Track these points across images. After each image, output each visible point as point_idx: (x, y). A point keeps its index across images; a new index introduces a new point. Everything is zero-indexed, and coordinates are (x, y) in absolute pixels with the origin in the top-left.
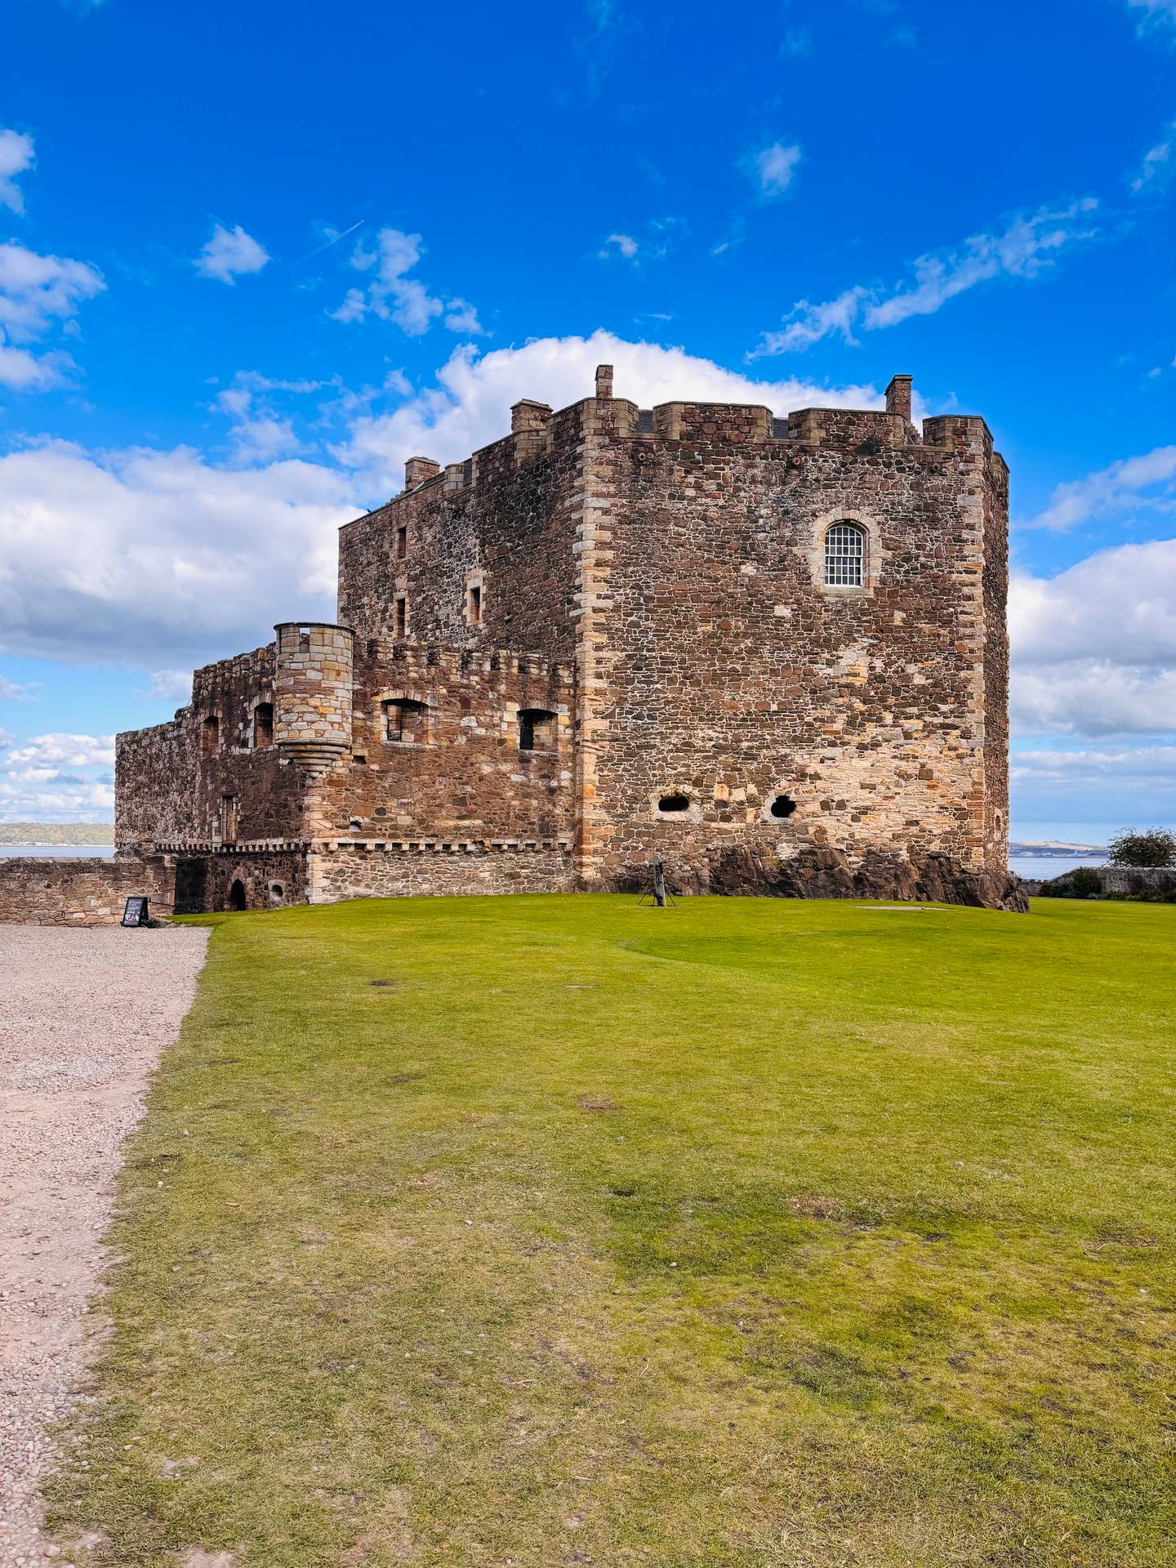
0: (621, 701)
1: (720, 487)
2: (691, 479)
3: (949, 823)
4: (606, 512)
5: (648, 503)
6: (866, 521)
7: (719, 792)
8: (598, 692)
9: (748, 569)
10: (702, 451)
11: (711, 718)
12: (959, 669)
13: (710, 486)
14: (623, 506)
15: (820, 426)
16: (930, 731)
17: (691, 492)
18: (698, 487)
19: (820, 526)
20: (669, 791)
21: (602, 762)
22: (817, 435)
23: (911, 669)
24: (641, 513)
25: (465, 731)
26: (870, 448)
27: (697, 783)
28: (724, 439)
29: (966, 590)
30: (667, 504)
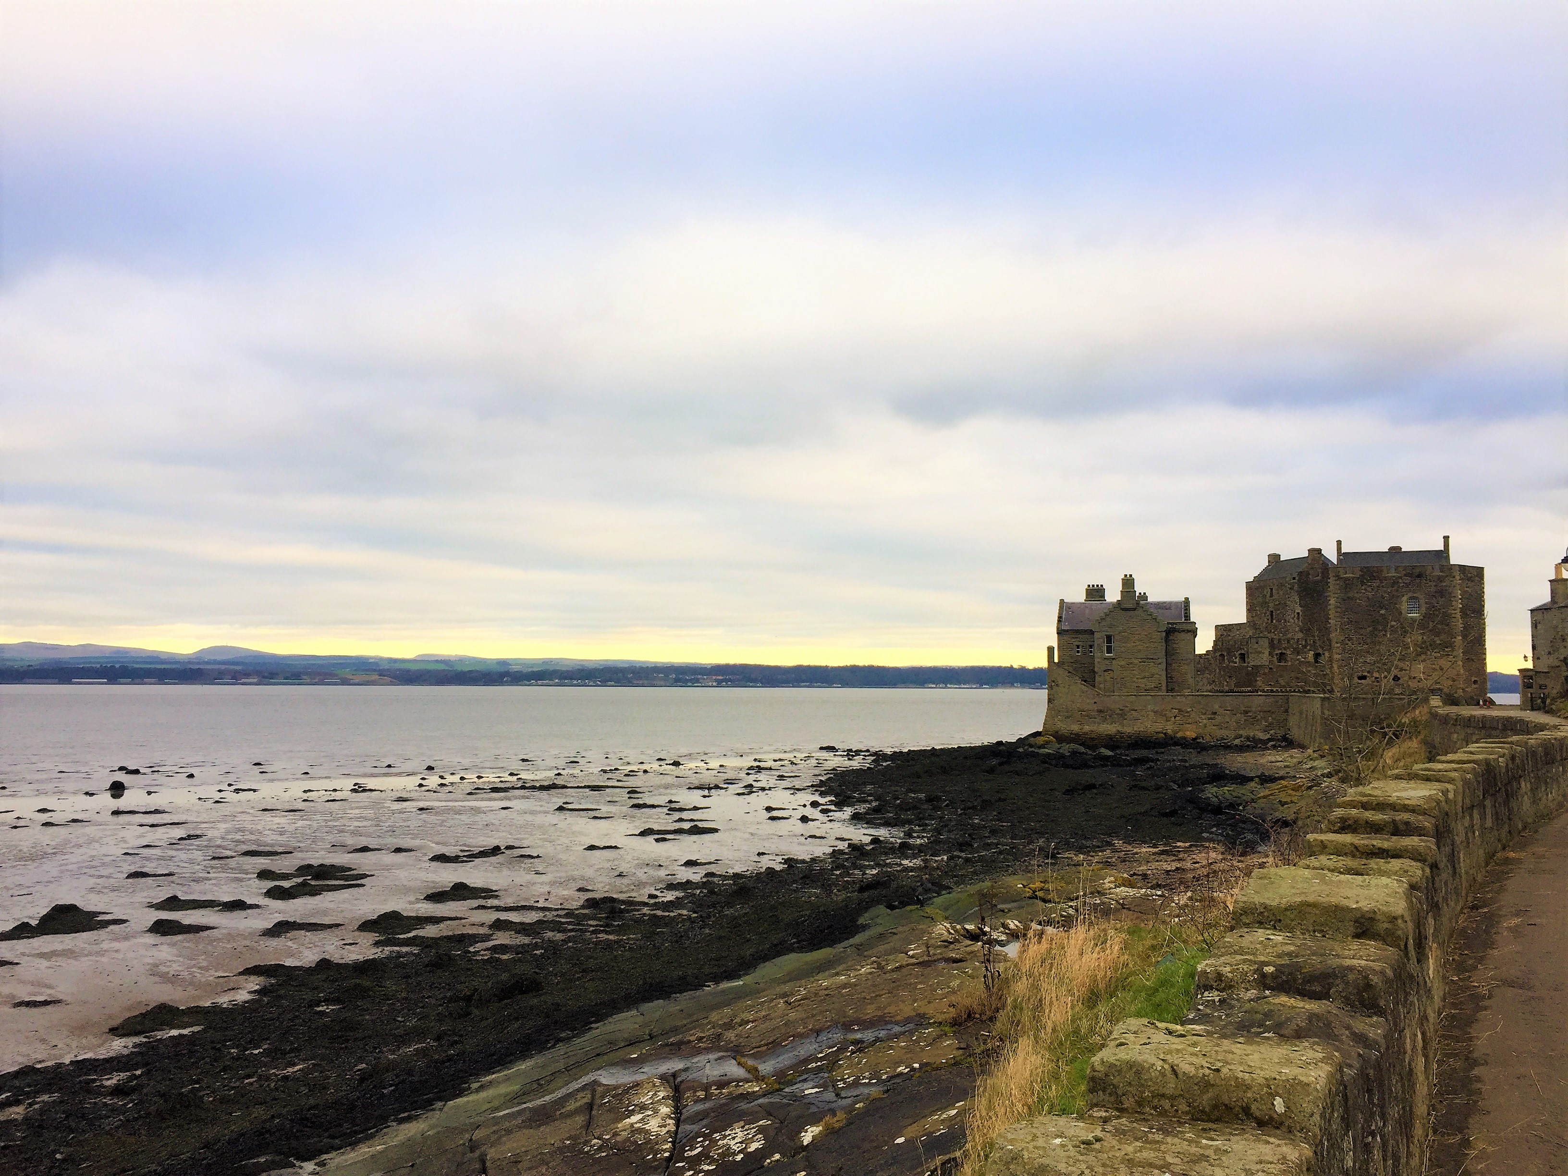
0: (1344, 649)
1: (1372, 589)
2: (1363, 588)
3: (1450, 683)
4: (1337, 598)
5: (1350, 595)
6: (1421, 597)
7: (1376, 675)
8: (1337, 647)
9: (1382, 612)
10: (1366, 579)
11: (1372, 654)
12: (1452, 638)
13: (1369, 589)
14: (1342, 596)
15: (1404, 570)
16: (1442, 656)
17: (1363, 591)
18: (1365, 590)
19: (1405, 598)
20: (1360, 674)
21: (1339, 667)
22: (1403, 573)
23: (1436, 639)
24: (1348, 598)
25: (1298, 660)
26: (1420, 576)
27: (1369, 672)
28: (1373, 576)
29: (1453, 615)
30: (1356, 595)
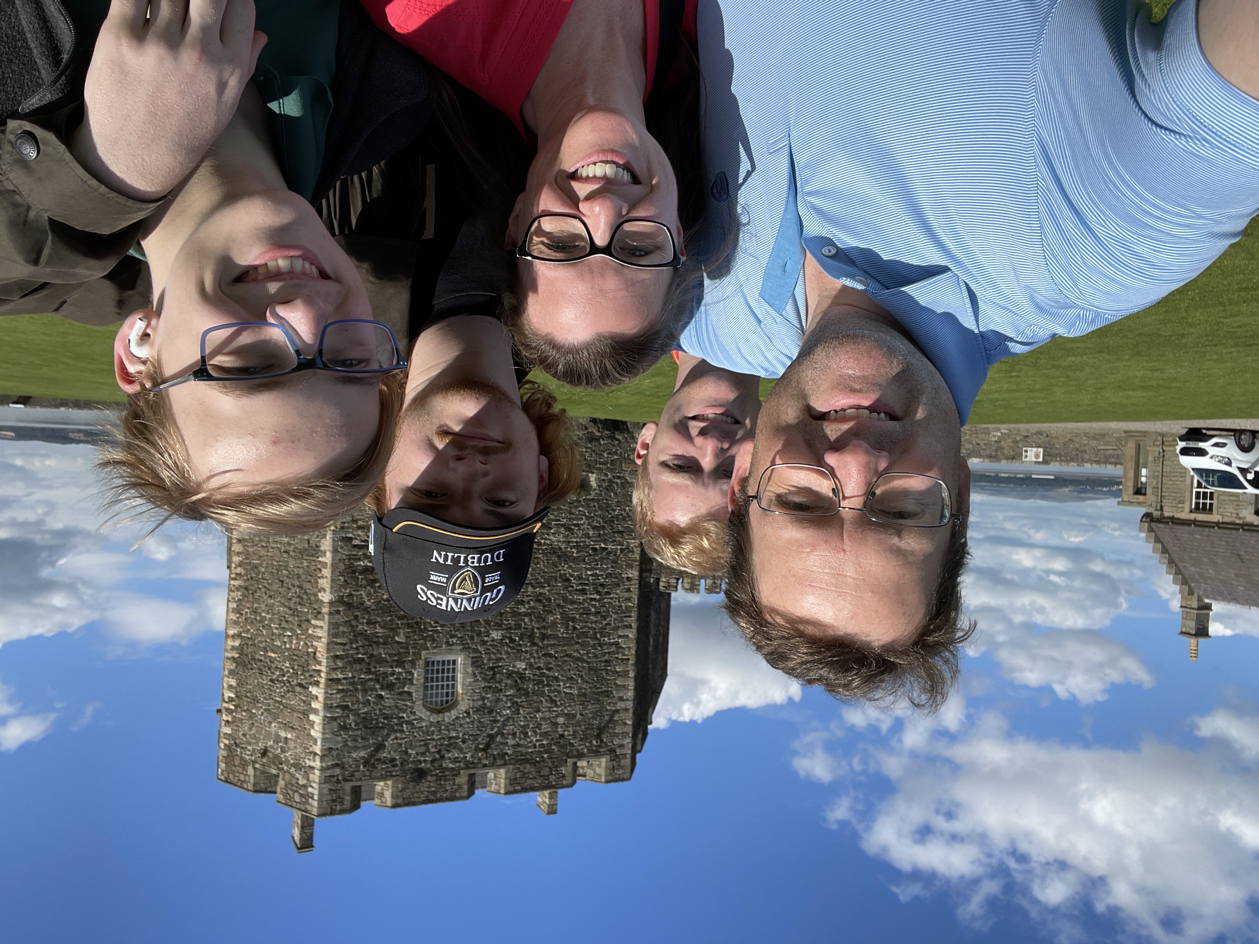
0: (616, 561)
1: (539, 726)
2: (560, 730)
4: (621, 699)
6: (422, 713)
8: (631, 566)
9: (521, 665)
10: (550, 751)
13: (546, 727)
14: (609, 704)
15: (460, 787)
17: (561, 720)
18: (556, 724)
19: (463, 706)
22: (462, 779)
24: (597, 700)
26: (420, 774)
28: (535, 763)
30: (576, 709)
